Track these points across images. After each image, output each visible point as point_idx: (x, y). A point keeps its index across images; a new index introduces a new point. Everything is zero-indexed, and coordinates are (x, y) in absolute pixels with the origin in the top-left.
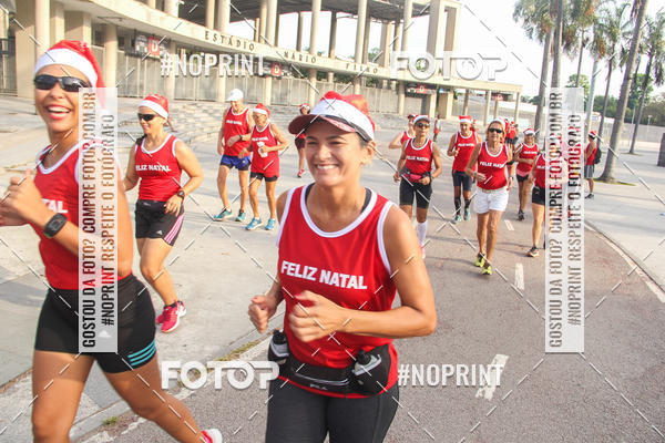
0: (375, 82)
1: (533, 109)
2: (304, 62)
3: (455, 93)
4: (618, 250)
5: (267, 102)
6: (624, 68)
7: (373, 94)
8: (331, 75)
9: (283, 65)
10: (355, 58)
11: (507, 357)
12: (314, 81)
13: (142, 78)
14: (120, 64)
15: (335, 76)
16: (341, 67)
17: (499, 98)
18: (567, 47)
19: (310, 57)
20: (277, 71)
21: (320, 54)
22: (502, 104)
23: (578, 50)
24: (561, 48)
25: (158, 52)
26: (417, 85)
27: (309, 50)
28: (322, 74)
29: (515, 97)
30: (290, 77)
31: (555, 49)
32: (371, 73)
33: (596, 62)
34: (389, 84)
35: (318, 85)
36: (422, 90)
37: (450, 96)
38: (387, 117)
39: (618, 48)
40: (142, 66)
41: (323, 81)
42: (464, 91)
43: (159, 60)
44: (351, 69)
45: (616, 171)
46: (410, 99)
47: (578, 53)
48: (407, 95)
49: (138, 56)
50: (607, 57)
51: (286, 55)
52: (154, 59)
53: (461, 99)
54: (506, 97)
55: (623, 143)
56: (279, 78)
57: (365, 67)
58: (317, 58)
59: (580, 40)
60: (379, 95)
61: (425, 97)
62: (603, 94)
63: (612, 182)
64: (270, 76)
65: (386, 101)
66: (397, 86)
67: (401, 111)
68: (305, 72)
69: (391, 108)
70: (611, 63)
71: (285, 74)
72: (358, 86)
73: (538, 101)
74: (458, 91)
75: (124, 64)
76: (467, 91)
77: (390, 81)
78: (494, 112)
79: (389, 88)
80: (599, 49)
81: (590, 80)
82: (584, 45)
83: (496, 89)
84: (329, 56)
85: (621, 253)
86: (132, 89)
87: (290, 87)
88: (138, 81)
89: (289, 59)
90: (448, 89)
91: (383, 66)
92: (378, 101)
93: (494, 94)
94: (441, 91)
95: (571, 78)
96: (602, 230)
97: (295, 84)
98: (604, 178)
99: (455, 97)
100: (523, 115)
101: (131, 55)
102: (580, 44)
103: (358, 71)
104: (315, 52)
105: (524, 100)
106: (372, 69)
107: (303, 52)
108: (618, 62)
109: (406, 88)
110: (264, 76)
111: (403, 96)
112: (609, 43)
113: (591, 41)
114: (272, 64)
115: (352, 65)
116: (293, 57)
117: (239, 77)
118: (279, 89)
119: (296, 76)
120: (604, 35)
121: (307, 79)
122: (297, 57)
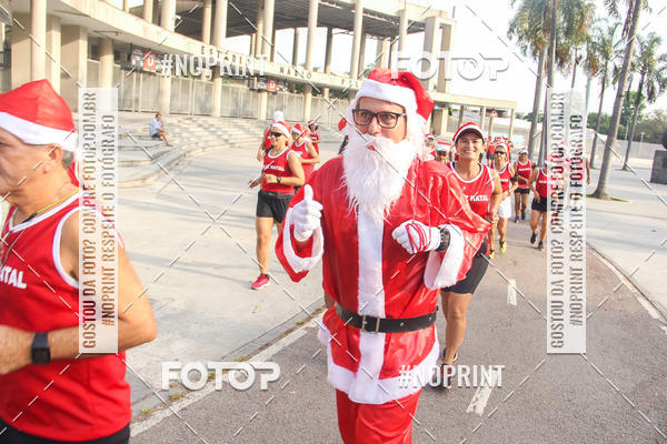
1: (527, 125)
2: (299, 77)
3: (449, 109)
4: (610, 266)
5: (263, 117)
6: (617, 85)
8: (327, 90)
9: (278, 80)
10: (350, 74)
12: (309, 96)
13: (137, 91)
14: (116, 79)
15: (330, 91)
16: (337, 83)
17: (494, 115)
18: (561, 65)
19: (306, 72)
20: (272, 86)
21: (315, 70)
22: (497, 121)
23: (572, 67)
24: (555, 66)
25: (154, 66)
27: (305, 66)
28: (318, 90)
29: (509, 114)
30: (286, 92)
31: (549, 66)
33: (589, 80)
35: (313, 100)
37: (445, 112)
39: (611, 66)
40: (138, 80)
41: (319, 97)
42: (459, 108)
43: (154, 74)
44: (346, 86)
45: (609, 187)
47: (572, 71)
50: (600, 75)
51: (282, 70)
52: (150, 74)
53: (455, 116)
54: (500, 113)
55: (616, 160)
56: (275, 93)
57: (360, 82)
58: (313, 73)
59: (573, 58)
62: (597, 112)
63: (606, 199)
64: (266, 91)
68: (299, 87)
70: (604, 81)
71: (281, 90)
73: (531, 117)
74: (453, 107)
75: (120, 77)
76: (462, 107)
78: (489, 128)
80: (592, 66)
82: (577, 63)
83: (491, 105)
84: (325, 72)
85: (614, 269)
86: (128, 103)
87: (286, 103)
88: (134, 95)
89: (285, 74)
90: (443, 105)
93: (489, 111)
94: (436, 107)
96: (594, 246)
97: (291, 99)
98: (597, 194)
99: (450, 114)
100: (517, 131)
101: (127, 69)
102: (574, 62)
103: (353, 86)
104: (311, 67)
105: (518, 117)
107: (300, 69)
108: (611, 79)
110: (260, 91)
112: (602, 61)
113: (585, 58)
114: (267, 78)
115: (347, 81)
116: (289, 73)
117: (235, 92)
118: (274, 104)
119: (291, 92)
120: (597, 53)
121: (302, 95)
122: (293, 73)
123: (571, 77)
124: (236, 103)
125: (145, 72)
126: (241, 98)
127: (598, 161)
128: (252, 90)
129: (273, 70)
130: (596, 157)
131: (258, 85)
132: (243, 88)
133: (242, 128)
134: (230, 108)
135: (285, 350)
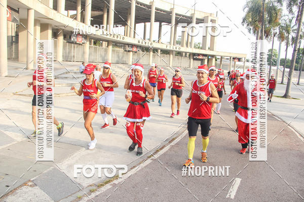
0: (179, 54)
2: (147, 45)
3: (216, 58)
5: (131, 63)
6: (293, 46)
7: (178, 59)
8: (159, 51)
9: (137, 46)
10: (170, 43)
11: (241, 179)
12: (152, 53)
13: (74, 52)
14: (64, 46)
15: (161, 51)
16: (164, 47)
17: (236, 60)
18: (267, 36)
19: (150, 43)
20: (135, 49)
21: (154, 41)
22: (238, 63)
23: (272, 38)
24: (264, 37)
25: (81, 41)
26: (199, 55)
27: (149, 40)
28: (155, 50)
29: (243, 60)
30: (141, 52)
31: (261, 37)
32: (178, 50)
33: (280, 43)
34: (186, 54)
35: (153, 55)
36: (201, 57)
37: (214, 59)
38: (185, 69)
39: (290, 37)
40: (74, 47)
41: (156, 53)
42: (220, 57)
43: (82, 45)
44: (168, 48)
45: (291, 93)
46: (196, 61)
47: (272, 40)
48: (194, 59)
49: (72, 43)
50: (285, 41)
51: (139, 42)
52: (80, 44)
53: (219, 61)
54: (239, 60)
55: (294, 80)
56: (136, 52)
57: (174, 47)
58: (153, 43)
59: (273, 33)
60: (181, 60)
61: (202, 60)
62: (284, 58)
63: (289, 98)
64: (131, 51)
65: (184, 62)
66: (189, 55)
67: (191, 67)
68: (146, 49)
69: (187, 65)
70: (287, 44)
71: (139, 51)
72: (171, 56)
74: (218, 57)
75: (66, 46)
76: (221, 57)
77: (186, 53)
78: (234, 66)
79: (186, 56)
80: (281, 37)
81: (278, 51)
82: (275, 36)
83: (235, 56)
84: (158, 42)
86: (70, 57)
87: (141, 56)
88: (72, 54)
89: (140, 44)
90: (213, 56)
91: (183, 46)
92: (181, 62)
93: (234, 58)
94: (210, 58)
95: (269, 51)
96: (284, 120)
97: (143, 55)
98: (286, 96)
99: (216, 60)
100: (247, 68)
101: (69, 42)
102: (273, 35)
103: (171, 49)
104: (152, 40)
105: (247, 61)
106: (178, 48)
107: (147, 41)
108: (291, 43)
109: (194, 56)
110: (129, 51)
111: (192, 60)
112: (286, 35)
113: (278, 33)
114: (132, 46)
115: (169, 46)
116: (142, 43)
117: (118, 52)
118: (136, 57)
119: (143, 51)
120: (284, 31)
121: (148, 53)
122: (144, 43)
123: (272, 42)
124: (118, 57)
125: (77, 44)
126: (121, 55)
127: (286, 81)
128: (126, 51)
129: (135, 42)
130: (284, 79)
131: (128, 49)
132: (121, 50)
133: (121, 68)
134: (116, 59)
135: (142, 169)
